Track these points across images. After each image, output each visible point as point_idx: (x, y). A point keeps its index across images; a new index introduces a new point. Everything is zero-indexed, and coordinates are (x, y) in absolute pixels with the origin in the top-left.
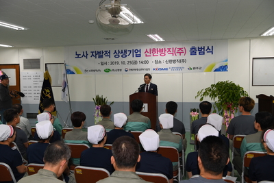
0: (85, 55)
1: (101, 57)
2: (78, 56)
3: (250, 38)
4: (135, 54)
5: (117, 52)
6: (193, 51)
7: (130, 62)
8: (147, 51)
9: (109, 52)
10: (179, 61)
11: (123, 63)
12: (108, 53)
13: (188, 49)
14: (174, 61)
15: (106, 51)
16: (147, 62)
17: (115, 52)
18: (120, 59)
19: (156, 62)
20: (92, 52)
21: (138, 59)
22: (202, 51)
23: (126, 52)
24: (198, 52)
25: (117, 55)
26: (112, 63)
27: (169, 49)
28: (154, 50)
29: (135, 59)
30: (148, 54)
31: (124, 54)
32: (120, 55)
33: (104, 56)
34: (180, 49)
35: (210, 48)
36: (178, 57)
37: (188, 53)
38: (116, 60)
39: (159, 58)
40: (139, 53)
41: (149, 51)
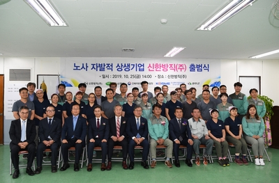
0: (85, 67)
1: (102, 69)
2: (77, 68)
3: (236, 59)
4: (138, 68)
5: (120, 65)
6: (192, 68)
7: (133, 76)
8: (150, 66)
9: (112, 66)
10: (180, 76)
11: (126, 76)
12: (110, 66)
13: (188, 66)
14: (176, 76)
15: (108, 65)
16: (150, 76)
17: (118, 65)
18: (123, 73)
19: (159, 76)
20: (93, 65)
21: (141, 73)
22: (199, 68)
23: (129, 65)
24: (196, 69)
25: (120, 68)
26: (115, 76)
27: (171, 65)
28: (157, 65)
29: (139, 73)
30: (151, 69)
31: (127, 67)
32: (123, 69)
33: (106, 69)
34: (181, 65)
35: (207, 66)
36: (179, 73)
37: (188, 69)
38: (119, 73)
39: (161, 73)
40: (142, 67)
41: (152, 66)
